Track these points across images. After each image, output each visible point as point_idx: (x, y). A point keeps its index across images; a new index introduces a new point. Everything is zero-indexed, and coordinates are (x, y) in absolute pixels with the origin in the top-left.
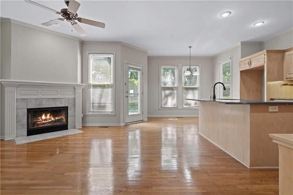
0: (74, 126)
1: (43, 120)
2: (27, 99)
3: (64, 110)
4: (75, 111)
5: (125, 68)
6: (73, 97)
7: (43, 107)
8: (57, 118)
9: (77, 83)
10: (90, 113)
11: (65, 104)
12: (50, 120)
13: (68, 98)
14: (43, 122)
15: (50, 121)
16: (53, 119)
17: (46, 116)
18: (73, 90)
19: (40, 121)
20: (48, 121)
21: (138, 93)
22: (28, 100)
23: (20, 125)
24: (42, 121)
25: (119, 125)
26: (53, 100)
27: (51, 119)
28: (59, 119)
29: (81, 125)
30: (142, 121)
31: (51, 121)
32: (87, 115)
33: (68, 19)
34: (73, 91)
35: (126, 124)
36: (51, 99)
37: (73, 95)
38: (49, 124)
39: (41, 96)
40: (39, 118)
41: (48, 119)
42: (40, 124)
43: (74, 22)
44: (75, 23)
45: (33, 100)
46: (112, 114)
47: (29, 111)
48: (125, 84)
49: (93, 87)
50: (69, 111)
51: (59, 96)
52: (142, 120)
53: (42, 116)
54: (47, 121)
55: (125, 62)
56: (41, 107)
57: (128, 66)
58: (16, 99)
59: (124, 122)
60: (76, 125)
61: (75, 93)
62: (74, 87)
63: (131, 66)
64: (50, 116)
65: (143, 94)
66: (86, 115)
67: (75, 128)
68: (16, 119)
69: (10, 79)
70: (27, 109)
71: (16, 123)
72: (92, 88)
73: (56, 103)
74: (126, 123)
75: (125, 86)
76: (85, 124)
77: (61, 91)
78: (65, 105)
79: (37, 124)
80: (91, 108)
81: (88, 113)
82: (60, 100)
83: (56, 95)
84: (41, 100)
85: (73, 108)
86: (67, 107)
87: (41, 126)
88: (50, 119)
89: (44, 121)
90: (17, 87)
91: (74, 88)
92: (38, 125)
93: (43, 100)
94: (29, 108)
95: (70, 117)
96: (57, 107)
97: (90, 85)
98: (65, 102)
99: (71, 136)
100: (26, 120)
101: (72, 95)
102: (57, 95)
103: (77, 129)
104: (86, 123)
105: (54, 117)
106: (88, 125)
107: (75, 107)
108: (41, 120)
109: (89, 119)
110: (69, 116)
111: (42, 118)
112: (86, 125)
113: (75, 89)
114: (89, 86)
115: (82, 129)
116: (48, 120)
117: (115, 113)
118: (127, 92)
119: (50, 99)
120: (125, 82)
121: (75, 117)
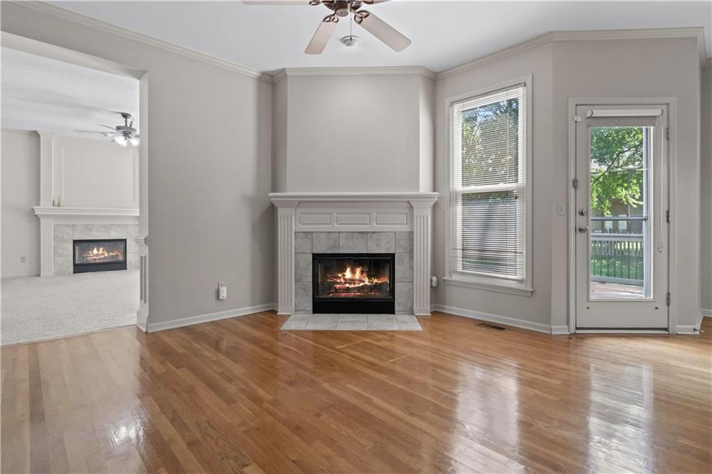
0: (409, 306)
1: (346, 281)
2: (312, 232)
3: (387, 261)
4: (412, 268)
5: (572, 126)
6: (406, 228)
7: (341, 252)
8: (376, 281)
9: (419, 191)
10: (455, 278)
11: (387, 246)
12: (362, 284)
13: (395, 232)
14: (347, 285)
15: (360, 285)
16: (367, 282)
17: (353, 272)
18: (407, 211)
19: (341, 283)
20: (357, 285)
21: (644, 215)
22: (314, 234)
23: (301, 288)
24: (345, 283)
25: (546, 329)
26: (360, 235)
27: (364, 282)
28: (380, 284)
29: (429, 307)
30: (665, 334)
31: (362, 286)
32: (447, 283)
33: (338, 9)
34: (407, 214)
35: (578, 332)
36: (358, 234)
37: (407, 224)
38: (358, 294)
39: (336, 227)
40: (340, 275)
41: (357, 280)
42: (340, 289)
43: (358, 13)
44: (364, 14)
45: (323, 236)
46: (522, 287)
47: (317, 258)
48: (571, 184)
49: (463, 200)
50: (397, 266)
51: (375, 227)
52: (666, 327)
53: (345, 272)
54: (354, 284)
55: (572, 104)
56: (337, 252)
57: (589, 114)
58: (295, 232)
59: (568, 324)
60: (415, 306)
61: (411, 219)
62: (408, 202)
63: (598, 113)
64: (362, 272)
65: (668, 221)
66: (444, 280)
67: (413, 314)
68: (295, 274)
69: (285, 192)
70: (313, 254)
71: (295, 282)
72: (460, 202)
73: (367, 243)
74: (577, 329)
75: (572, 190)
76: (441, 306)
77: (379, 213)
78: (387, 250)
79: (335, 288)
80: (457, 261)
81: (451, 277)
82: (375, 235)
83: (367, 224)
84: (337, 234)
85: (407, 259)
86: (393, 255)
87: (343, 295)
88: (361, 281)
89: (349, 283)
90: (296, 207)
91: (409, 204)
92: (337, 291)
93: (341, 235)
94: (315, 252)
95: (400, 282)
96: (369, 252)
97: (456, 194)
98: (388, 243)
99: (385, 334)
100: (310, 279)
101: (404, 224)
102: (370, 224)
103: (417, 316)
104: (445, 304)
105: (370, 277)
106: (450, 310)
107: (412, 257)
108: (342, 281)
109: (452, 293)
110: (396, 279)
111: (344, 275)
112: (444, 309)
113: (411, 207)
114: (453, 197)
115: (431, 320)
116: (356, 282)
117: (532, 288)
118: (582, 214)
119: (354, 234)
120: (572, 177)
121: (413, 282)
